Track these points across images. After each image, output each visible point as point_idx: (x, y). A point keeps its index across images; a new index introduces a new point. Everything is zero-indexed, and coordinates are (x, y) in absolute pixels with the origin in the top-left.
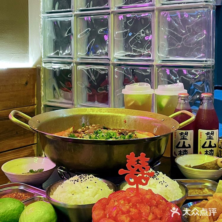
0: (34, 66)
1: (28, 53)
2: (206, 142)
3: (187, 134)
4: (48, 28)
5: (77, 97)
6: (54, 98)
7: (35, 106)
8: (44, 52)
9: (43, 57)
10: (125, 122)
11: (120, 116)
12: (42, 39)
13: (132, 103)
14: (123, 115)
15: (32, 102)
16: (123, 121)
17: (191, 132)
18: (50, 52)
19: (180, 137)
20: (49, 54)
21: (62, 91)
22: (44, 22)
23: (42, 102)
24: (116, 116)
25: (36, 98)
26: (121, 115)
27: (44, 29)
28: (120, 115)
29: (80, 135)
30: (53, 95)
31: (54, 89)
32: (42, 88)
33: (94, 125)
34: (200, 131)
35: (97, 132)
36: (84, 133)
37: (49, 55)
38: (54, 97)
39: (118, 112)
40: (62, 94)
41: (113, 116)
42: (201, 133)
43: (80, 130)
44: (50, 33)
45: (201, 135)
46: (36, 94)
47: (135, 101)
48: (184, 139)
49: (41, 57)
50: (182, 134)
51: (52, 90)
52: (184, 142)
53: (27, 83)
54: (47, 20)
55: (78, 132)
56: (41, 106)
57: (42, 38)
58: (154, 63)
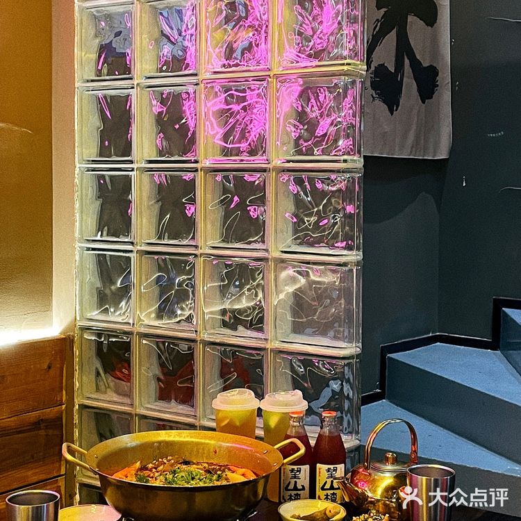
0: (61, 334)
1: (51, 311)
2: (326, 482)
3: (299, 471)
4: (88, 266)
5: (140, 393)
6: (97, 392)
7: (64, 406)
8: (81, 309)
9: (78, 318)
10: (216, 453)
11: (208, 444)
12: (77, 287)
13: (226, 422)
14: (212, 442)
15: (58, 399)
16: (212, 450)
17: (305, 469)
18: (91, 310)
19: (290, 475)
20: (90, 312)
21: (110, 378)
22: (81, 257)
23: (76, 400)
24: (202, 444)
25: (64, 392)
26: (209, 442)
27: (82, 268)
28: (207, 441)
29: (152, 475)
30: (94, 385)
31: (98, 374)
32: (76, 374)
33: (171, 458)
34: (319, 465)
35: (175, 471)
36: (158, 472)
37: (89, 315)
38: (98, 390)
39: (205, 438)
40: (112, 384)
41: (198, 444)
42: (320, 469)
43: (150, 466)
44: (92, 277)
45: (320, 472)
46: (64, 384)
47: (231, 420)
48: (295, 477)
49: (76, 319)
50: (292, 470)
51: (93, 377)
52: (296, 482)
53: (49, 367)
54: (87, 254)
55: (147, 469)
56: (74, 406)
57: (78, 285)
58: (269, 346)
